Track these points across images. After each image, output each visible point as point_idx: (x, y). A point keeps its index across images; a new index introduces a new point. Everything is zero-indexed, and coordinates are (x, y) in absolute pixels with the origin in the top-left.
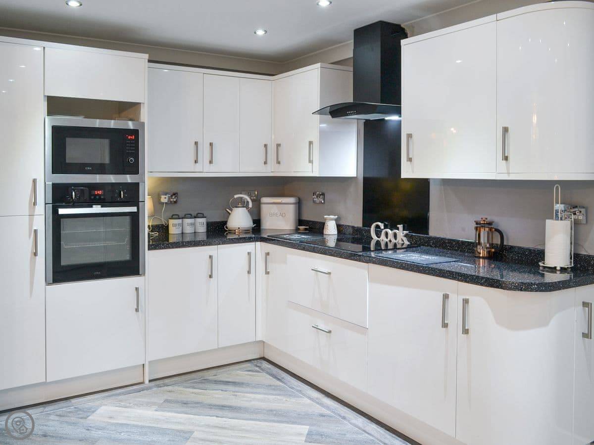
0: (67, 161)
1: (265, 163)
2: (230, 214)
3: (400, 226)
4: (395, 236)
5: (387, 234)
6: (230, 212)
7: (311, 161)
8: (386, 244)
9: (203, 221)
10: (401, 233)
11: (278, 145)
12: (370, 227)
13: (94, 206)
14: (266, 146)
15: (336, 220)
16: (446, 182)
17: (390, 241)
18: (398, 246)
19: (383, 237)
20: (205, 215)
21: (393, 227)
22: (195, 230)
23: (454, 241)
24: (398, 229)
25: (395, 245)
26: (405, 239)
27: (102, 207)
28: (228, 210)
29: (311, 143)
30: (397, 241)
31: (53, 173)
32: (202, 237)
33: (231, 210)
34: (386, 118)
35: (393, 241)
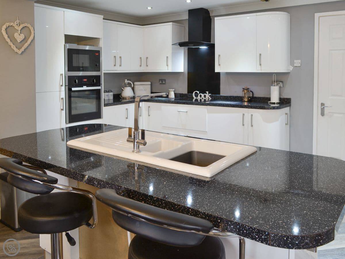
0: (73, 66)
1: (141, 66)
2: (123, 90)
3: (207, 92)
4: (205, 96)
5: (201, 96)
6: (123, 89)
7: (167, 65)
8: (201, 100)
9: (112, 93)
10: (208, 95)
11: (147, 58)
12: (193, 93)
13: (84, 87)
14: (141, 58)
15: (174, 91)
16: (228, 74)
17: (203, 98)
18: (207, 100)
19: (199, 97)
20: (112, 91)
21: (204, 92)
22: (109, 98)
23: (232, 96)
24: (206, 93)
25: (205, 100)
26: (210, 97)
27: (87, 87)
28: (122, 88)
29: (167, 57)
30: (206, 98)
31: (68, 71)
32: (112, 101)
33: (124, 88)
34: (200, 47)
35: (204, 98)
